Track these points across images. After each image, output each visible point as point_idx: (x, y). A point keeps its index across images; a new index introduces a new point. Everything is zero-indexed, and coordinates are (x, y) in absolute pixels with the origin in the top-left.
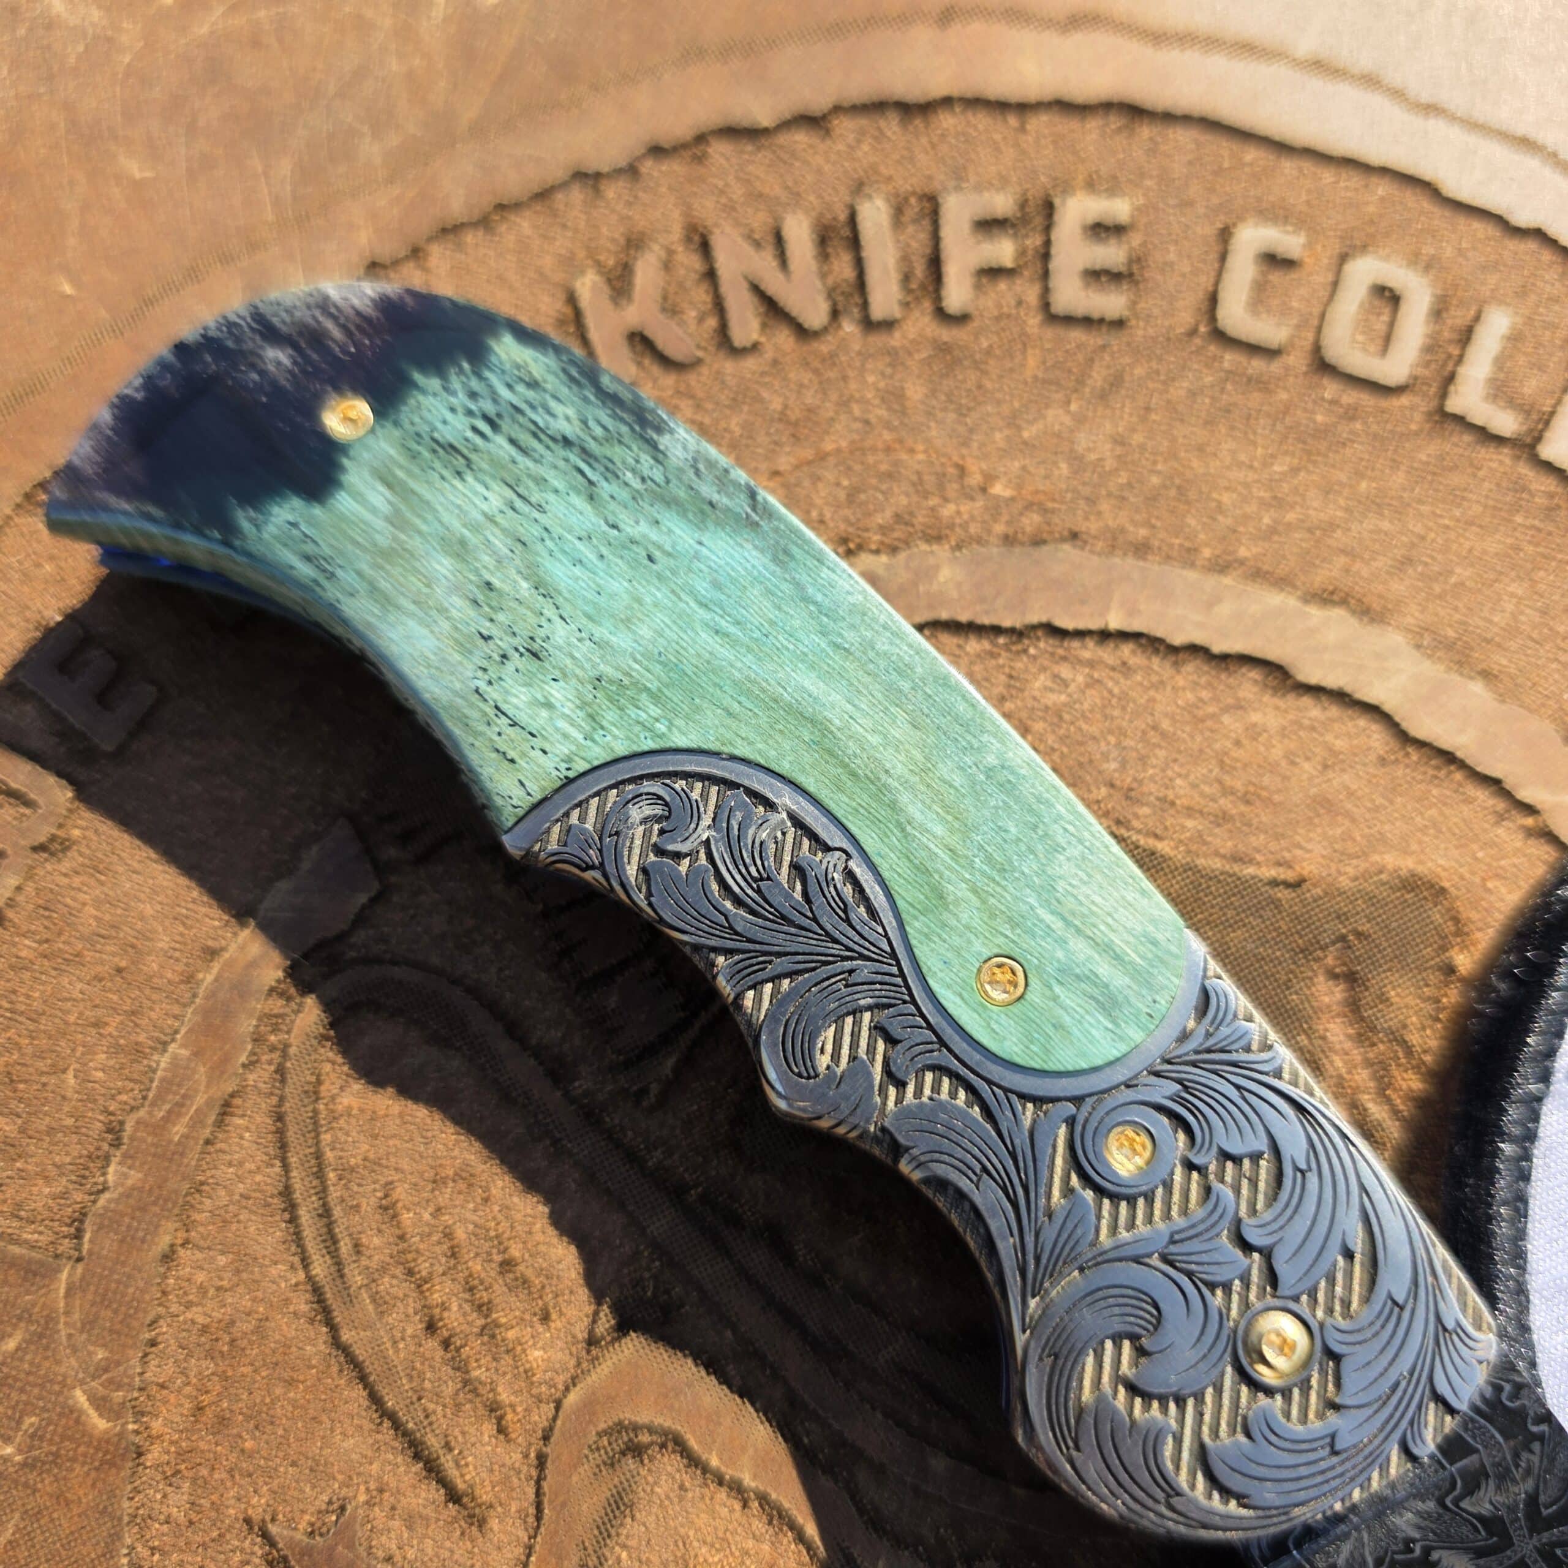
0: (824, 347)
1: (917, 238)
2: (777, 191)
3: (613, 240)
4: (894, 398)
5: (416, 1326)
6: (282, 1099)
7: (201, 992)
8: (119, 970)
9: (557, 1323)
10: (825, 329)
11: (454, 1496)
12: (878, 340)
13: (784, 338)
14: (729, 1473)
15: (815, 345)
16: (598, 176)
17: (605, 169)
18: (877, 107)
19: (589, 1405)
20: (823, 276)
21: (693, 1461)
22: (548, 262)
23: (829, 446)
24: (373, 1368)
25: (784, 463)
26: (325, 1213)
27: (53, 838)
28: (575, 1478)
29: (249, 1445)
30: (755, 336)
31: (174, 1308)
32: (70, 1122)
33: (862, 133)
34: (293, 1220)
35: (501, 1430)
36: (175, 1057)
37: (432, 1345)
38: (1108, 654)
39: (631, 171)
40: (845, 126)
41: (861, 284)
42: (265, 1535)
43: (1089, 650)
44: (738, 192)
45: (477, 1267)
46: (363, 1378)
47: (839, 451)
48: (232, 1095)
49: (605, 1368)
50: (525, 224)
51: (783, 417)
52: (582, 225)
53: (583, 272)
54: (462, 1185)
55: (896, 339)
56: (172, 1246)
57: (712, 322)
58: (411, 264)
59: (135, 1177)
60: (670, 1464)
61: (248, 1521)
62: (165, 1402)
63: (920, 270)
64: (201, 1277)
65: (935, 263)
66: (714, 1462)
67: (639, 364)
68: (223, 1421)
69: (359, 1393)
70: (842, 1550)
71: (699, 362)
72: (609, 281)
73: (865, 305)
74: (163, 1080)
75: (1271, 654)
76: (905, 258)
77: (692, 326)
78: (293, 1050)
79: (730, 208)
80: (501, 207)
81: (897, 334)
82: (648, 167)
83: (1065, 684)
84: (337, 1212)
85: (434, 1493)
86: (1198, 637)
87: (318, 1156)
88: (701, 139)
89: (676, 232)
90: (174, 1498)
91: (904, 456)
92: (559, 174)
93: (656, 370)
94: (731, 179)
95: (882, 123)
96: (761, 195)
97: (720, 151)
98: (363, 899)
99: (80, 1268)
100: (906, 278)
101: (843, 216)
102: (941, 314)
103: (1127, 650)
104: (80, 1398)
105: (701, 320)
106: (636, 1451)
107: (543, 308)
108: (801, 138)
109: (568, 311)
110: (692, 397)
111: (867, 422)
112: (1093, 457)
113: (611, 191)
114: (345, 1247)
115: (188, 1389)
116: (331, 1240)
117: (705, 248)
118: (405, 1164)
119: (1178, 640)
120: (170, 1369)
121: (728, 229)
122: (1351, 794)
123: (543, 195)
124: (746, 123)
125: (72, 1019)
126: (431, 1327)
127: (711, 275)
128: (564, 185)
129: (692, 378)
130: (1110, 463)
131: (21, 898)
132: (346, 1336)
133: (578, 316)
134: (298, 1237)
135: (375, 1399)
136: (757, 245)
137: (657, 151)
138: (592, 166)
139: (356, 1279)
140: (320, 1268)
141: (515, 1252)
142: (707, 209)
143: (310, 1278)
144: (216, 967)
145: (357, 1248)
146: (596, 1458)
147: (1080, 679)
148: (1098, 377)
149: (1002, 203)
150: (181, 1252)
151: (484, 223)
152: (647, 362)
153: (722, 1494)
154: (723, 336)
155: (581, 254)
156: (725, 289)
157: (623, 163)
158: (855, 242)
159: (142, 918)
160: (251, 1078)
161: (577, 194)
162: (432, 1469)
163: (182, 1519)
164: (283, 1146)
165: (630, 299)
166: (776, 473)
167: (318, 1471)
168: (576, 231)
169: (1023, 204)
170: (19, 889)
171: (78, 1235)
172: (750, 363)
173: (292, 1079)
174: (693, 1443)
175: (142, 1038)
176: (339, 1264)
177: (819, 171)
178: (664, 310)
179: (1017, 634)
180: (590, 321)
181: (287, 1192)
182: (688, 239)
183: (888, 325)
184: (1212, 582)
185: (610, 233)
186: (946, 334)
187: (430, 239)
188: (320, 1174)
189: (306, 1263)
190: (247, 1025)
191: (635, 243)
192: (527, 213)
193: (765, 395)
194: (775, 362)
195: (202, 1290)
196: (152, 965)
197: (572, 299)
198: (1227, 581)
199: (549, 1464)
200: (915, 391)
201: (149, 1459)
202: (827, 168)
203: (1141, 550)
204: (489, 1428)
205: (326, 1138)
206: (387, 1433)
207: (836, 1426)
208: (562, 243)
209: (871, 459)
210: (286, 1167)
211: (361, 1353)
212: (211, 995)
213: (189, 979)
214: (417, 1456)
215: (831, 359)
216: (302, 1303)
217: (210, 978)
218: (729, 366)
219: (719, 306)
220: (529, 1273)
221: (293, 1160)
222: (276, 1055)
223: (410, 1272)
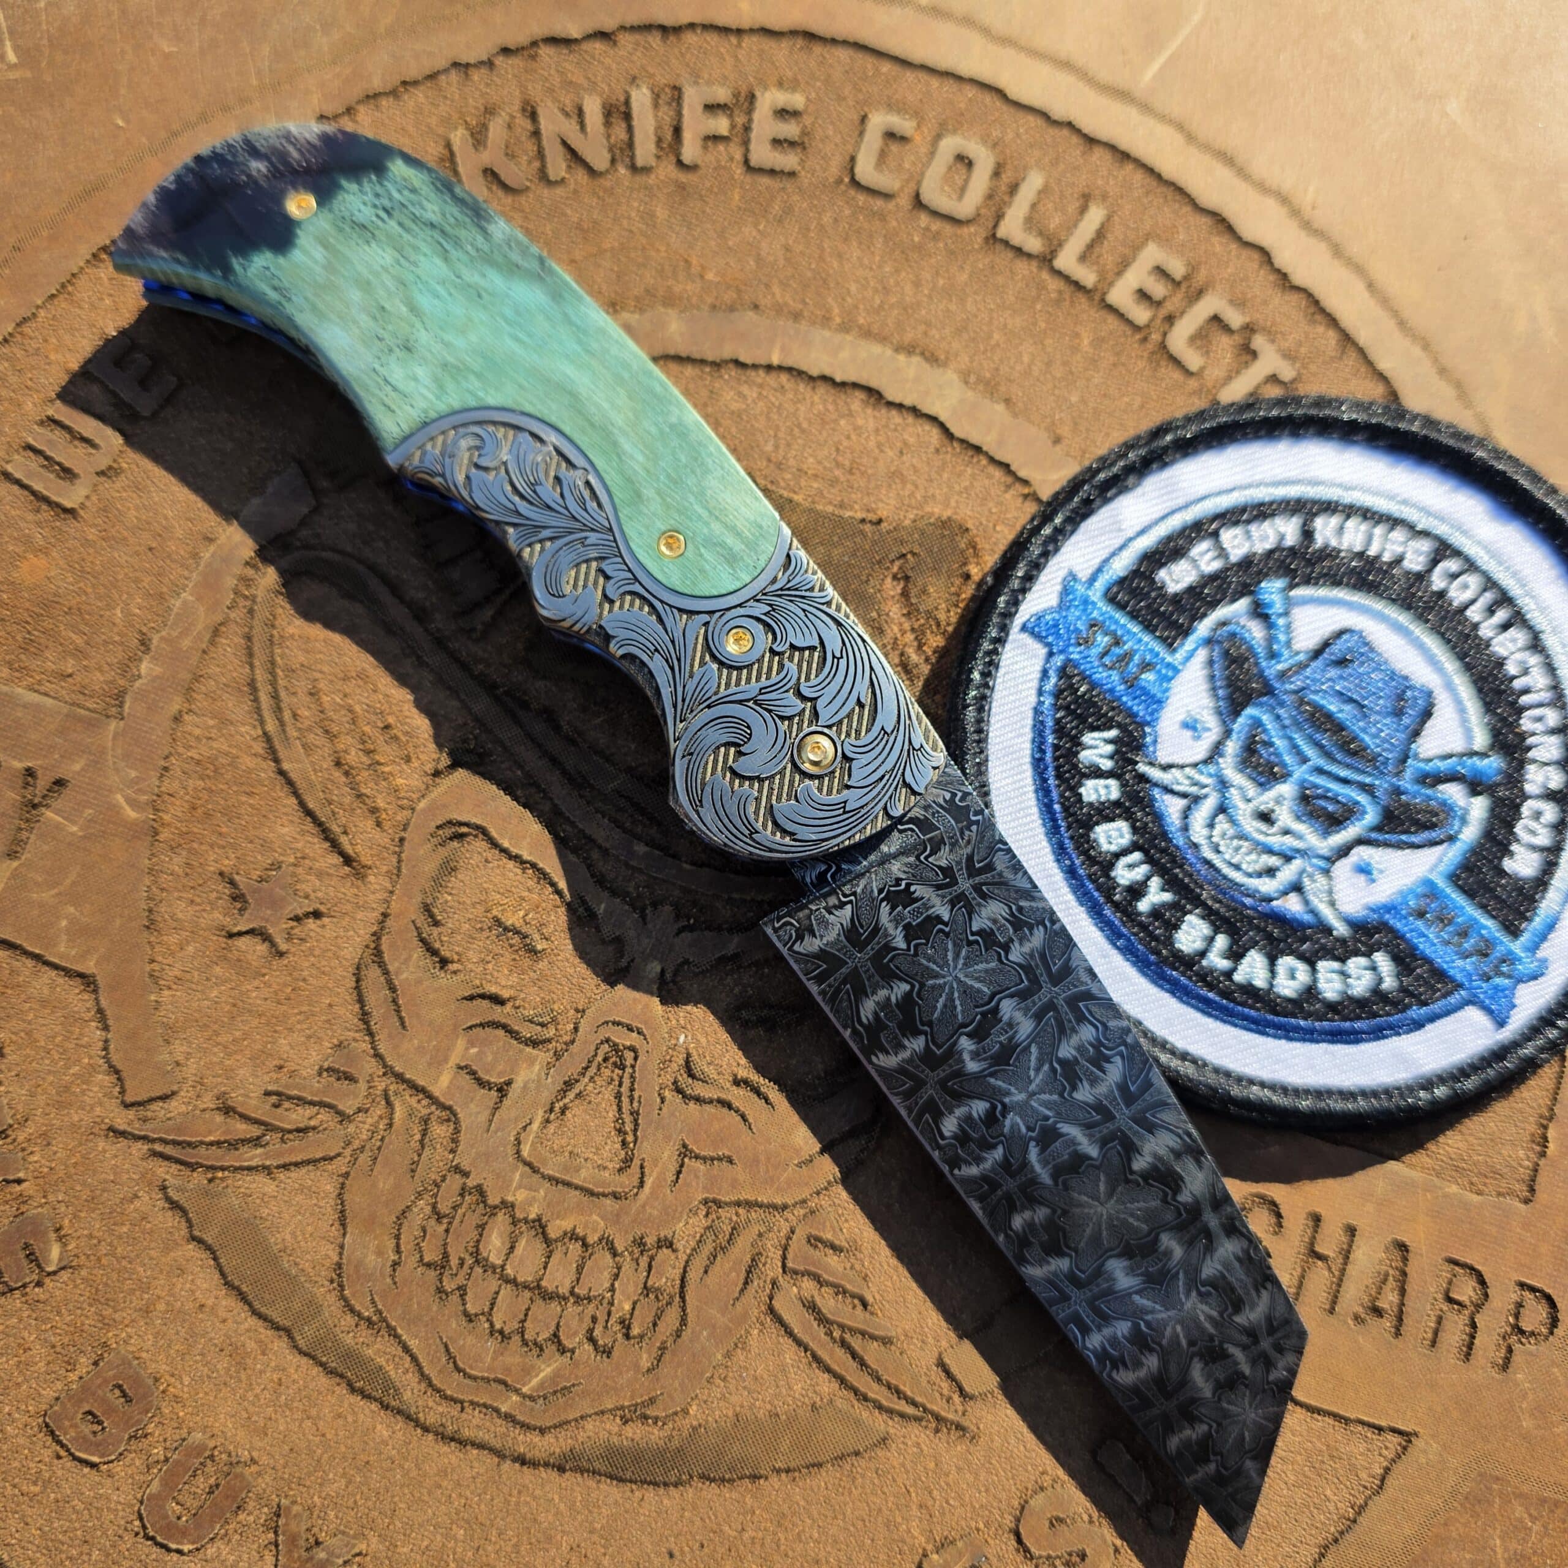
0: (606, 182)
1: (667, 115)
2: (581, 80)
3: (476, 108)
4: (649, 216)
5: (328, 763)
6: (251, 628)
7: (202, 564)
8: (150, 549)
9: (415, 764)
10: (607, 171)
11: (348, 860)
12: (640, 179)
13: (581, 175)
14: (514, 851)
15: (602, 181)
16: (467, 65)
17: (472, 61)
18: (647, 28)
19: (431, 809)
20: (609, 136)
21: (494, 844)
22: (433, 121)
23: (607, 245)
24: (301, 784)
25: (578, 255)
26: (276, 697)
27: (110, 468)
28: (422, 852)
29: (224, 830)
30: (563, 174)
31: (181, 750)
32: (117, 638)
33: (637, 44)
34: (256, 700)
35: (379, 824)
36: (185, 602)
37: (337, 774)
38: (772, 380)
39: (490, 64)
40: (626, 40)
41: (631, 144)
42: (232, 883)
43: (761, 376)
44: (556, 80)
45: (367, 729)
46: (296, 794)
47: (613, 248)
48: (221, 624)
49: (441, 789)
50: (419, 95)
51: (579, 227)
52: (457, 97)
53: (456, 128)
54: (360, 682)
55: (652, 180)
56: (180, 712)
57: (537, 164)
58: (346, 118)
59: (158, 670)
60: (479, 844)
61: (221, 874)
62: (173, 804)
63: (669, 136)
64: (197, 732)
65: (677, 131)
66: (506, 844)
67: (490, 189)
68: (208, 815)
69: (293, 801)
70: (581, 898)
71: (527, 188)
72: (472, 134)
73: (632, 157)
74: (177, 614)
75: (874, 384)
76: (659, 128)
77: (524, 167)
78: (259, 599)
79: (551, 91)
80: (404, 83)
81: (653, 176)
82: (499, 61)
83: (745, 397)
84: (283, 694)
85: (337, 860)
86: (827, 372)
87: (273, 663)
88: (534, 44)
89: (517, 106)
90: (177, 860)
91: (653, 253)
92: (442, 63)
93: (500, 193)
94: (553, 72)
95: (650, 39)
96: (571, 82)
97: (546, 52)
98: (305, 510)
99: (122, 723)
100: (659, 141)
101: (622, 99)
102: (680, 163)
103: (784, 378)
104: (119, 798)
105: (530, 162)
106: (460, 837)
107: (430, 150)
108: (598, 46)
109: (446, 152)
110: (523, 211)
111: (631, 231)
112: (771, 259)
113: (476, 75)
114: (287, 715)
115: (187, 798)
116: (278, 710)
117: (533, 116)
118: (326, 669)
119: (815, 372)
120: (176, 784)
121: (549, 104)
122: (916, 470)
123: (432, 77)
124: (563, 35)
125: (120, 577)
126: (338, 764)
127: (536, 134)
128: (446, 71)
129: (523, 199)
130: (782, 262)
131: (88, 504)
132: (286, 766)
133: (452, 154)
134: (258, 710)
135: (302, 804)
136: (567, 115)
137: (506, 51)
138: (464, 59)
139: (292, 733)
140: (271, 726)
141: (391, 720)
142: (536, 91)
143: (265, 734)
144: (212, 548)
145: (295, 716)
146: (434, 841)
147: (755, 395)
148: (776, 208)
149: (722, 94)
150: (186, 717)
151: (393, 93)
152: (494, 188)
153: (511, 864)
154: (543, 175)
155: (455, 116)
156: (545, 143)
157: (485, 58)
158: (627, 116)
159: (166, 518)
160: (233, 615)
161: (454, 76)
162: (335, 845)
163: (180, 872)
164: (250, 655)
165: (485, 147)
166: (573, 261)
167: (266, 845)
168: (452, 101)
169: (736, 95)
170: (87, 497)
171: (121, 705)
172: (559, 191)
173: (258, 615)
174: (494, 833)
175: (165, 590)
176: (282, 724)
177: (609, 69)
178: (507, 154)
179: (717, 365)
180: (459, 160)
181: (252, 685)
182: (524, 110)
183: (646, 170)
184: (838, 337)
185: (474, 104)
186: (684, 177)
187: (359, 102)
188: (273, 673)
189: (262, 722)
190: (230, 582)
191: (490, 111)
192: (422, 88)
193: (569, 212)
194: (575, 192)
195: (198, 738)
196: (172, 546)
197: (448, 145)
198: (849, 338)
199: (406, 843)
200: (661, 213)
201: (161, 837)
202: (614, 66)
203: (797, 316)
204: (370, 823)
205: (278, 651)
206: (309, 826)
207: (581, 826)
208: (444, 109)
209: (633, 255)
210: (252, 666)
211: (293, 775)
212: (209, 565)
213: (195, 556)
214: (327, 839)
215: (610, 192)
216: (259, 747)
217: (208, 555)
218: (545, 192)
219: (541, 155)
220: (400, 734)
221: (257, 663)
222: (248, 603)
223: (327, 732)
